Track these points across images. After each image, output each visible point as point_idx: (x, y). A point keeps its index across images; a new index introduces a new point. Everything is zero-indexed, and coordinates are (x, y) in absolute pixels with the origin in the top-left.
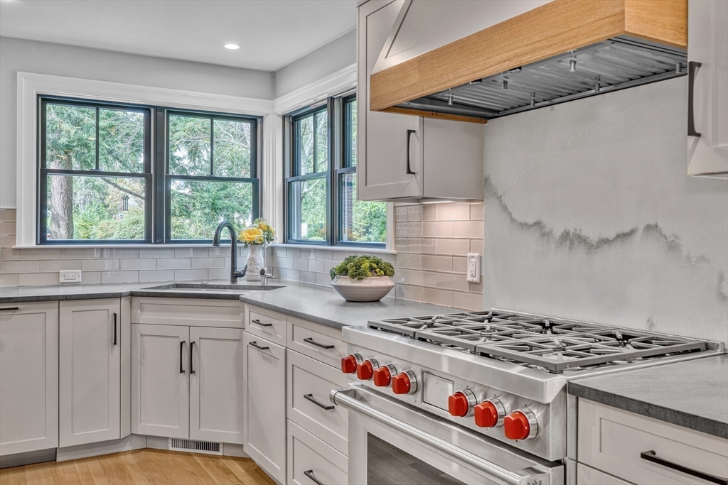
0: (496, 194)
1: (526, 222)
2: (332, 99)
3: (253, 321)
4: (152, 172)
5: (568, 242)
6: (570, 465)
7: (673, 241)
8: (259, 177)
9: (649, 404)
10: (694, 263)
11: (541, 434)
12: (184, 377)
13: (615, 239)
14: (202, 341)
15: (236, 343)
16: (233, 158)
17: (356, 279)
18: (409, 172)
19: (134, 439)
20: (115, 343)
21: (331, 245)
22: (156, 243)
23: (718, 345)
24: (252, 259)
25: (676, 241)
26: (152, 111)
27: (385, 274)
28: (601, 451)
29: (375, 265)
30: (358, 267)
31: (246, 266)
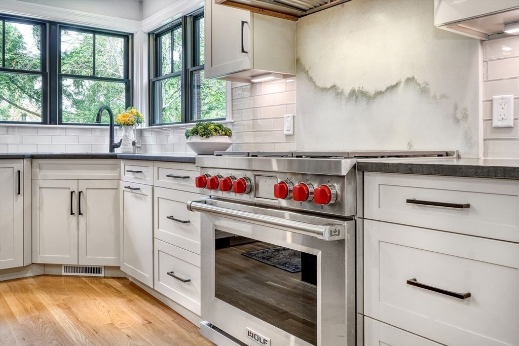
0: (304, 70)
1: (326, 87)
2: (185, 17)
3: (127, 171)
4: (48, 71)
5: (354, 97)
6: (359, 221)
7: (425, 87)
8: (130, 78)
9: (412, 164)
10: (438, 100)
11: (339, 199)
12: (73, 219)
13: (386, 90)
14: (88, 190)
15: (114, 191)
16: (109, 87)
17: (204, 137)
18: (243, 51)
19: (34, 267)
20: (19, 193)
21: (185, 123)
22: (50, 124)
23: (454, 152)
24: (126, 136)
25: (426, 86)
26: (48, 25)
27: (226, 135)
28: (379, 207)
29: (218, 128)
30: (206, 128)
31: (121, 140)
